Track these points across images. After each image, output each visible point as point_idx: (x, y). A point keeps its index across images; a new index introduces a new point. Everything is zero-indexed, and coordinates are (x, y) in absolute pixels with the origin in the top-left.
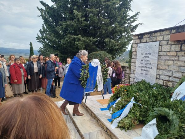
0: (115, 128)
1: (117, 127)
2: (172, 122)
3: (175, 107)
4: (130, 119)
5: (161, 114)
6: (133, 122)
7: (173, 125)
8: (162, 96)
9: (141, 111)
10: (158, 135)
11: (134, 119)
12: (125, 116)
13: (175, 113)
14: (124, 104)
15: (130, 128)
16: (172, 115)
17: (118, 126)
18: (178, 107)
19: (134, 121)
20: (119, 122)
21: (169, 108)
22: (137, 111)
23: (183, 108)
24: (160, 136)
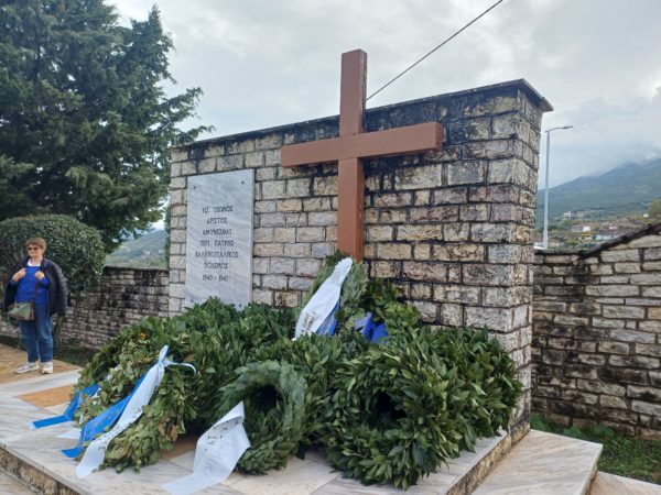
0: (94, 471)
1: (102, 468)
2: (287, 397)
3: (296, 353)
4: (151, 423)
5: (256, 383)
6: (162, 432)
7: (291, 405)
8: (267, 334)
9: (195, 388)
10: (248, 450)
11: (168, 420)
12: (134, 420)
13: (295, 369)
14: (132, 378)
15: (153, 458)
16: (288, 375)
17: (106, 461)
18: (304, 352)
19: (166, 428)
20: (111, 446)
21: (279, 360)
22: (179, 389)
23: (317, 352)
24: (254, 452)
